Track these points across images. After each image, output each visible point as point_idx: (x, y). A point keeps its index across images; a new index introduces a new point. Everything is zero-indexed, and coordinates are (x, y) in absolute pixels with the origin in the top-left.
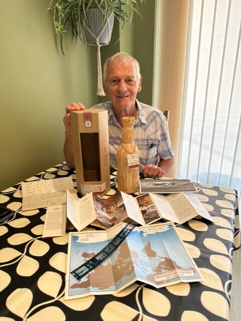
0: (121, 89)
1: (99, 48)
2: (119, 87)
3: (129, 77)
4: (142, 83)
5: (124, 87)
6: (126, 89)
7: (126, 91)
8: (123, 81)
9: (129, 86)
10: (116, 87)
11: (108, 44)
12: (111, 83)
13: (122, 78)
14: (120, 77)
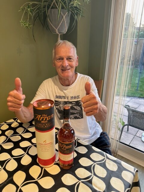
0: (64, 65)
1: (59, 36)
2: (63, 63)
3: (70, 57)
4: (78, 60)
5: (66, 63)
6: (67, 64)
7: (68, 66)
8: (65, 59)
9: (70, 63)
10: (61, 63)
11: (65, 33)
12: (57, 61)
13: (64, 57)
14: (63, 57)
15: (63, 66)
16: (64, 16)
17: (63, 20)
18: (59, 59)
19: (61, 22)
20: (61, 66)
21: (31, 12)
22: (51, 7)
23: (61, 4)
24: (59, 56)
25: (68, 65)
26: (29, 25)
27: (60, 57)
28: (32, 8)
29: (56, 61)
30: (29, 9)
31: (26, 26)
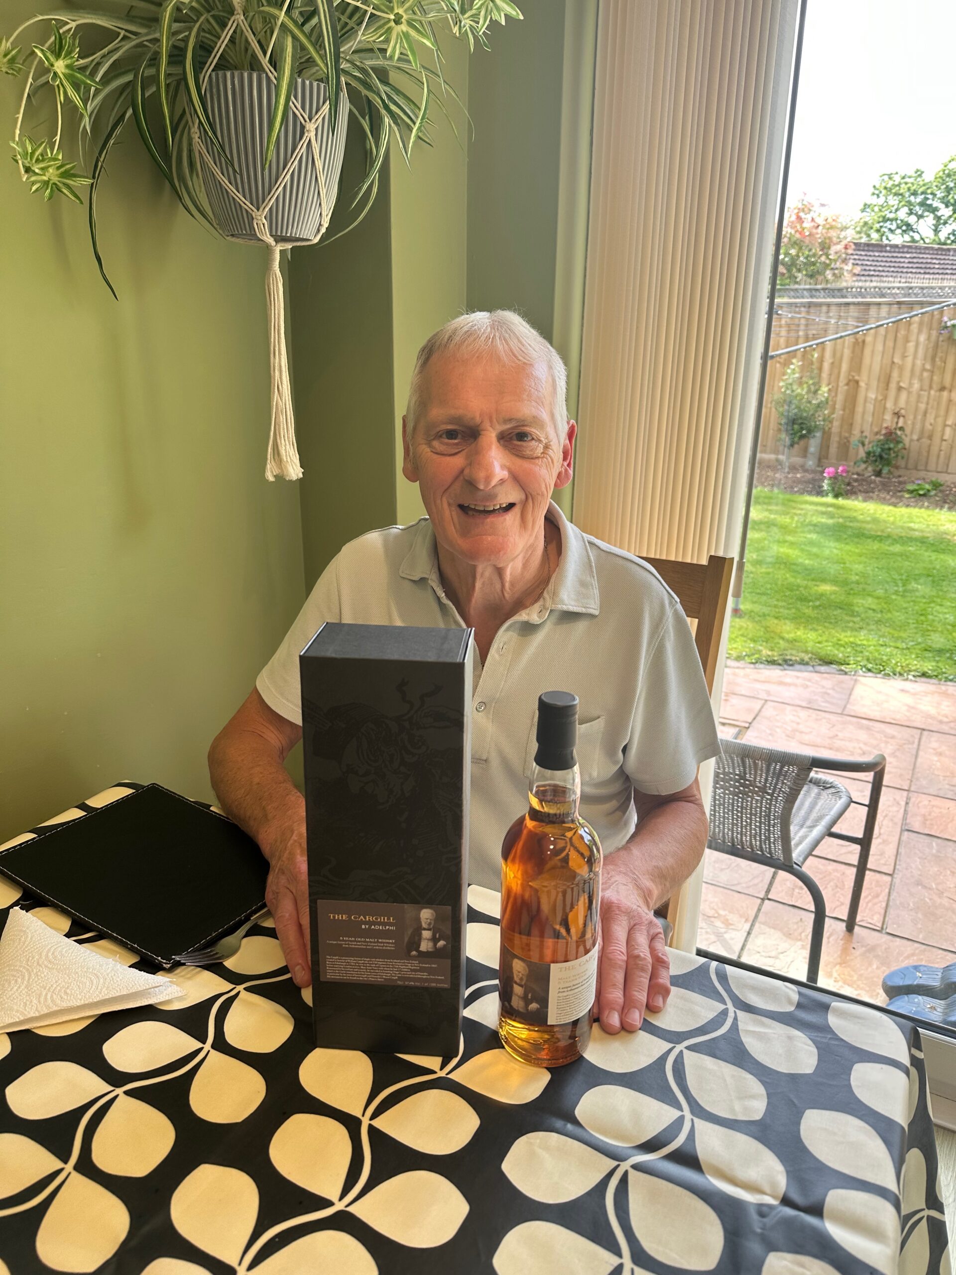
0: (482, 475)
1: (277, 259)
2: (471, 464)
3: (523, 423)
6: (500, 475)
8: (489, 438)
9: (519, 463)
10: (458, 461)
11: (316, 241)
12: (436, 444)
13: (487, 424)
14: (478, 420)
15: (471, 485)
16: (311, 127)
17: (302, 149)
18: (451, 434)
19: (293, 165)
20: (456, 478)
21: (76, 86)
22: (214, 60)
23: (289, 41)
24: (452, 412)
25: (505, 474)
26: (67, 175)
27: (457, 420)
28: (81, 57)
29: (429, 444)
30: (60, 66)
31: (46, 183)
